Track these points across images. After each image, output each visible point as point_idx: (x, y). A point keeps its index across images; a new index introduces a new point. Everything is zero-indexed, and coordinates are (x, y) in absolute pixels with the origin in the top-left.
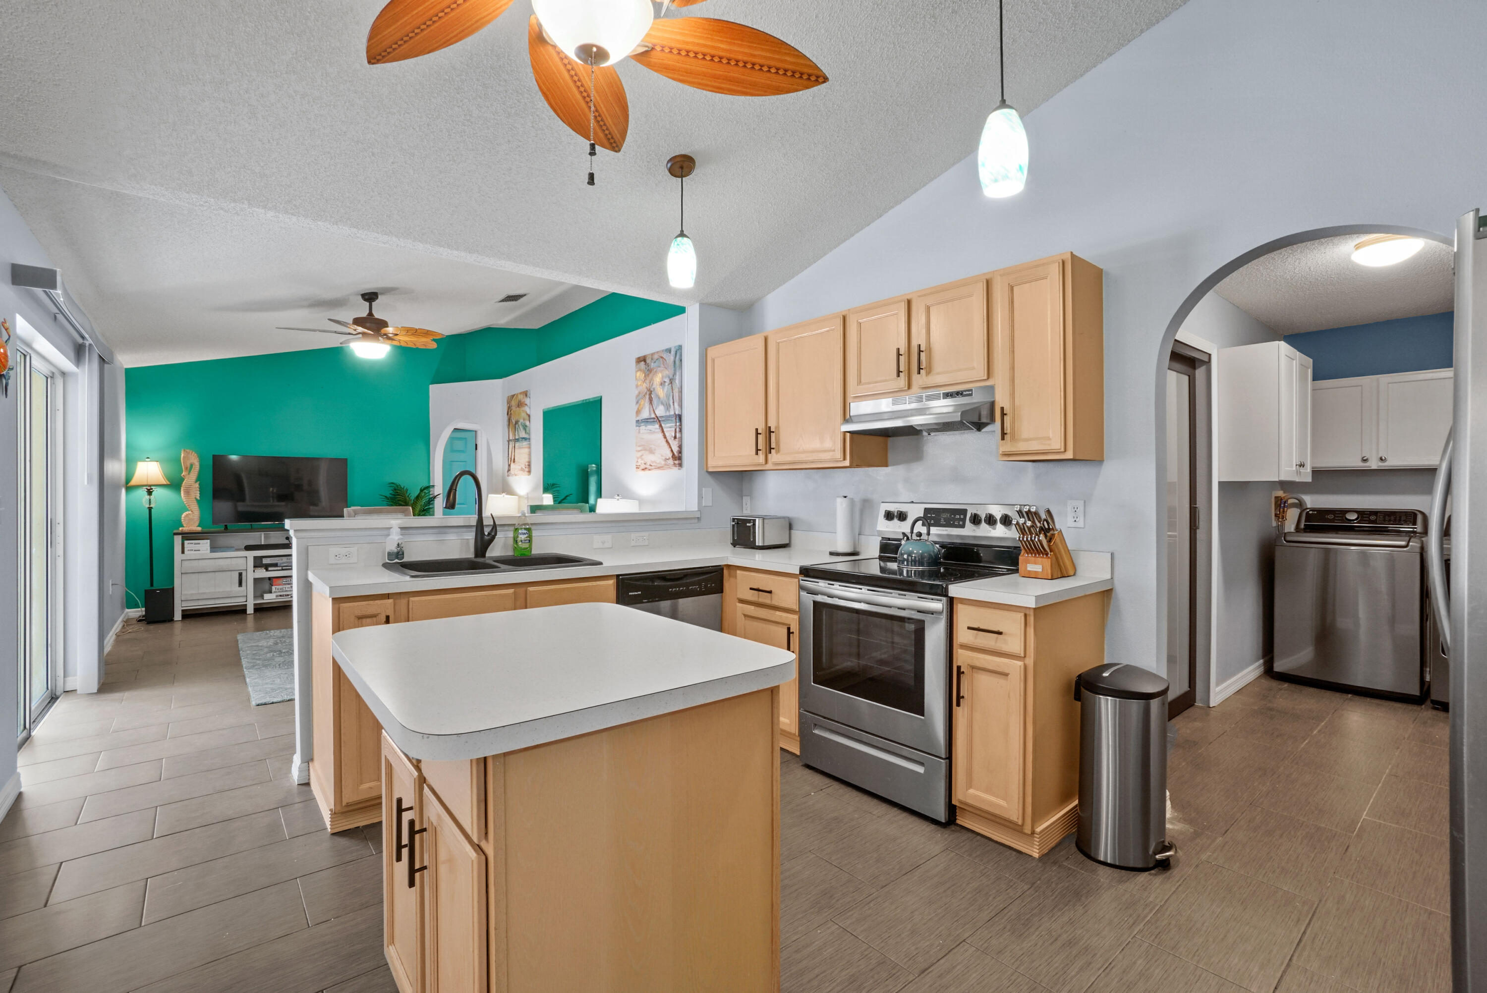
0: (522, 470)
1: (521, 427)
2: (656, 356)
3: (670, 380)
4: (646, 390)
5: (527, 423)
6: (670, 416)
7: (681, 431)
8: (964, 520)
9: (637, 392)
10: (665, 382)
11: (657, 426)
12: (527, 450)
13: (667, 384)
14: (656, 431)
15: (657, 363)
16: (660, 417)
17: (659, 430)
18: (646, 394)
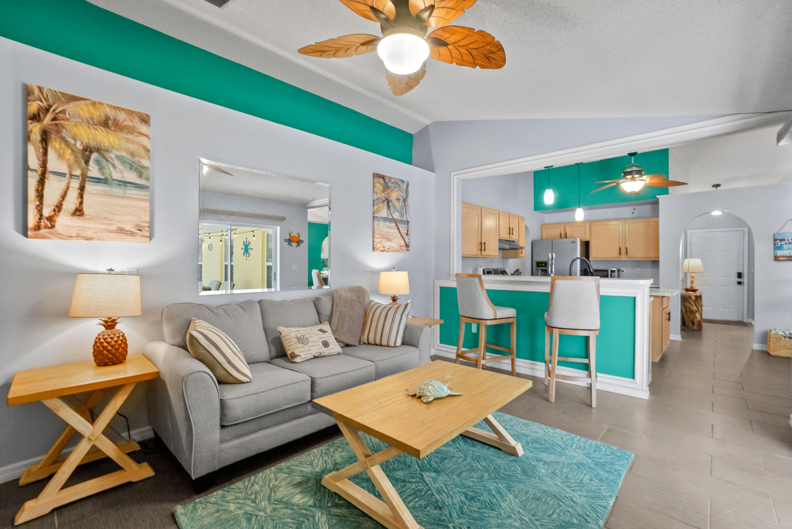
3: (404, 199)
4: (384, 199)
11: (394, 225)
12: (144, 204)
13: (401, 201)
14: (393, 227)
15: (393, 185)
16: (396, 219)
17: (395, 227)
18: (384, 201)
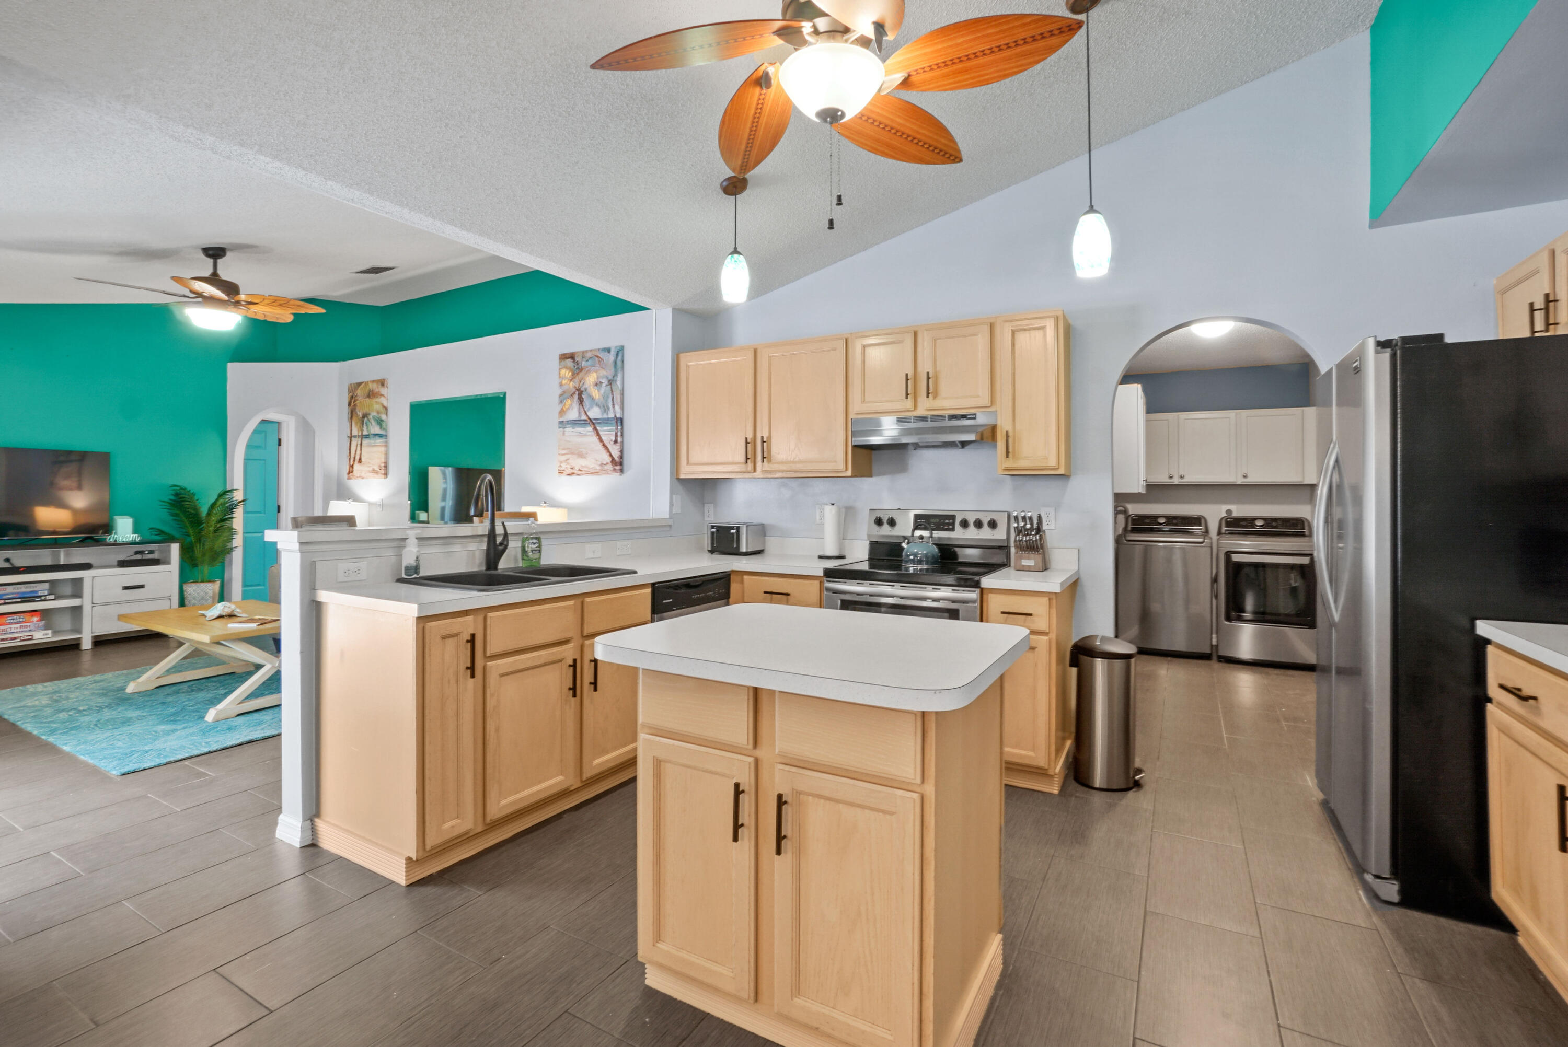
0: (374, 471)
1: (372, 421)
2: (589, 355)
3: (609, 381)
4: (574, 390)
5: (384, 417)
6: (608, 419)
7: (622, 435)
8: (953, 524)
9: (560, 392)
10: (601, 383)
11: (590, 429)
12: (383, 449)
13: (604, 385)
14: (589, 434)
15: (590, 362)
16: (595, 419)
17: (593, 433)
18: (574, 393)
